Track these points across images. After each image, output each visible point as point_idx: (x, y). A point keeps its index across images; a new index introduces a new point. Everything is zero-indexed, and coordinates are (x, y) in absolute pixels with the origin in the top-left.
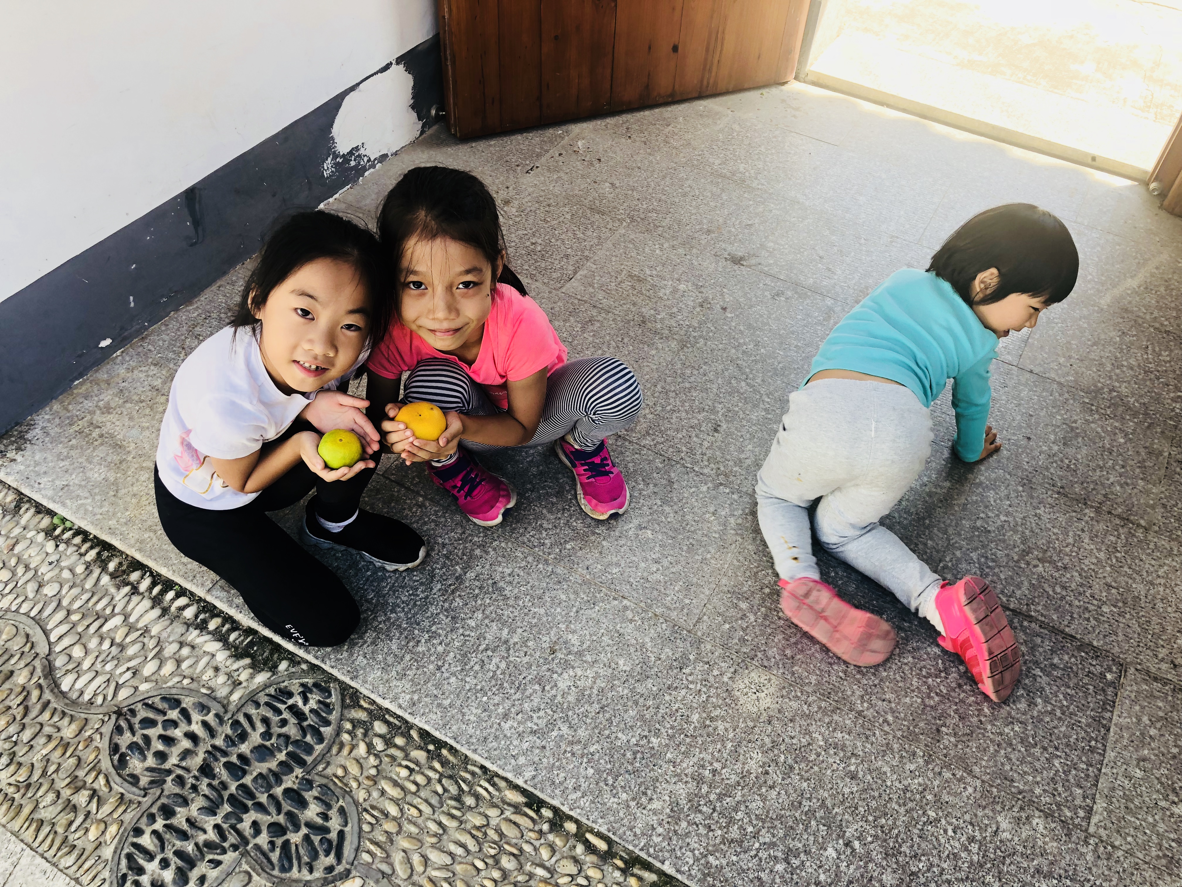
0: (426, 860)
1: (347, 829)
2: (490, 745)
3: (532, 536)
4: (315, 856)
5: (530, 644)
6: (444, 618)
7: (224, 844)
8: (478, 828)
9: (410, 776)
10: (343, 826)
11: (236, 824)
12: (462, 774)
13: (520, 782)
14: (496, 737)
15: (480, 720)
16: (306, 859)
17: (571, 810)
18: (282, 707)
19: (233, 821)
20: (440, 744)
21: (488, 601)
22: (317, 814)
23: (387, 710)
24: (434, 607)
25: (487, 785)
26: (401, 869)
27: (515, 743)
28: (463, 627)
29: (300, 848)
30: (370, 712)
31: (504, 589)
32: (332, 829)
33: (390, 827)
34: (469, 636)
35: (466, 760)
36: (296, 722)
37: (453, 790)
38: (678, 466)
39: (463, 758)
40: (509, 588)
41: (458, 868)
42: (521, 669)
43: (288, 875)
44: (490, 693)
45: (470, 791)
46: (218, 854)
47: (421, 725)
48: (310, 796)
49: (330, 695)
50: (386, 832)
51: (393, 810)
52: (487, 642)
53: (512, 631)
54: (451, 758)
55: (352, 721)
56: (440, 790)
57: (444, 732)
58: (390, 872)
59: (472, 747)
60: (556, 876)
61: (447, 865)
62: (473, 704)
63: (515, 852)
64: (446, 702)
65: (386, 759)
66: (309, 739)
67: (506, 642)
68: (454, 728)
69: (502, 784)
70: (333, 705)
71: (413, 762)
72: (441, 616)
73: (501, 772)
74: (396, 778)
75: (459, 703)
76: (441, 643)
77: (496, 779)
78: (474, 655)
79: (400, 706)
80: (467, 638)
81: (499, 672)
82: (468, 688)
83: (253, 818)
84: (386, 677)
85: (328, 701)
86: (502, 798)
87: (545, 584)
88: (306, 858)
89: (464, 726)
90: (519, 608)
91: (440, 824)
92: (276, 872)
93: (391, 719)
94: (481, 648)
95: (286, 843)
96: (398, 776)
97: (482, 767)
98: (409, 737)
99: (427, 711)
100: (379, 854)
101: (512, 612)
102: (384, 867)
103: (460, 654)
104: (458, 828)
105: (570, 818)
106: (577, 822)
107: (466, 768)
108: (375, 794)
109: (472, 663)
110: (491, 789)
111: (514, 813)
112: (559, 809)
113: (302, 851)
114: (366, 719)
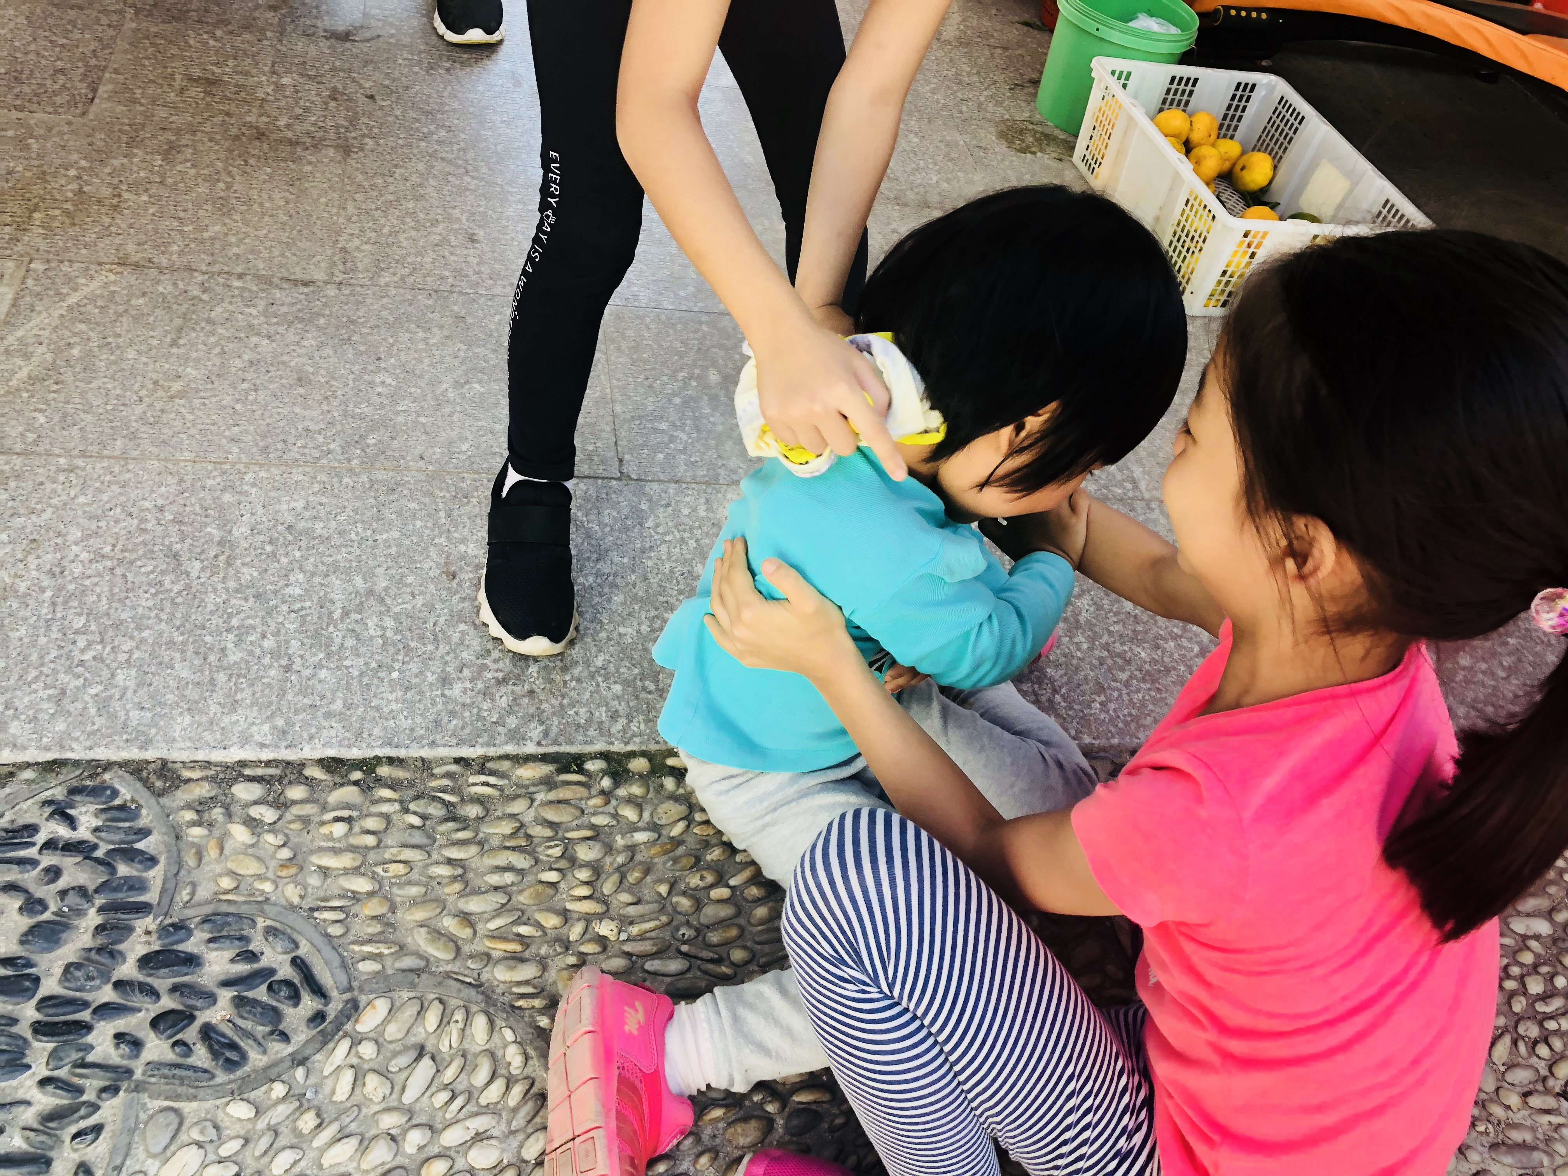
0: (466, 919)
1: (304, 950)
2: (451, 726)
3: (304, 447)
4: (276, 1015)
5: (410, 579)
6: (242, 602)
7: (85, 1098)
8: (513, 835)
9: (351, 829)
10: (292, 951)
11: (83, 1059)
12: (434, 784)
13: (530, 748)
14: (452, 714)
15: (410, 705)
16: (261, 1030)
17: (627, 743)
18: (31, 852)
19: (75, 1056)
20: (368, 765)
21: (298, 554)
22: (232, 961)
23: (243, 764)
24: (212, 596)
25: (483, 778)
26: (438, 949)
27: (485, 706)
28: (284, 602)
29: (240, 1022)
30: (213, 779)
31: (313, 530)
32: (274, 966)
33: (374, 907)
34: (302, 609)
35: (425, 765)
36: (79, 859)
37: (436, 811)
38: (455, 295)
39: (419, 764)
40: (319, 525)
41: (523, 898)
42: (421, 615)
43: (247, 1068)
44: (397, 666)
45: (462, 800)
46: (83, 1118)
47: (318, 755)
48: (196, 945)
49: (115, 793)
50: (374, 918)
51: (362, 885)
52: (339, 605)
53: (369, 576)
54: (400, 774)
55: (188, 806)
56: (416, 821)
57: (364, 745)
58: (422, 964)
59: (425, 742)
60: (664, 832)
61: (503, 905)
62: (382, 689)
63: (589, 833)
64: (338, 705)
65: (292, 826)
66: (123, 870)
67: (370, 592)
68: (376, 731)
69: (506, 765)
70: (133, 801)
71: (343, 808)
72: (233, 601)
73: (492, 752)
74: (330, 844)
75: (357, 699)
76: (264, 636)
77: (490, 765)
78: (331, 629)
79: (262, 746)
80: (303, 613)
81: (389, 634)
82: (357, 673)
83: (112, 1032)
84: (204, 719)
85: (117, 802)
86: (516, 784)
87: (372, 500)
88: (261, 1028)
89: (391, 723)
90: (356, 544)
91: (450, 862)
92: (221, 1077)
93: (260, 772)
94: (337, 614)
95: (208, 1032)
96: (332, 839)
97: (458, 761)
98: (309, 782)
99: (313, 730)
100: (386, 952)
101: (350, 553)
102: (408, 962)
103: (307, 637)
104: (482, 853)
105: (632, 755)
106: (643, 754)
107: (433, 775)
108: (314, 880)
109: (338, 641)
110: (492, 780)
111: (550, 790)
112: (609, 752)
113: (247, 1025)
114: (213, 794)
